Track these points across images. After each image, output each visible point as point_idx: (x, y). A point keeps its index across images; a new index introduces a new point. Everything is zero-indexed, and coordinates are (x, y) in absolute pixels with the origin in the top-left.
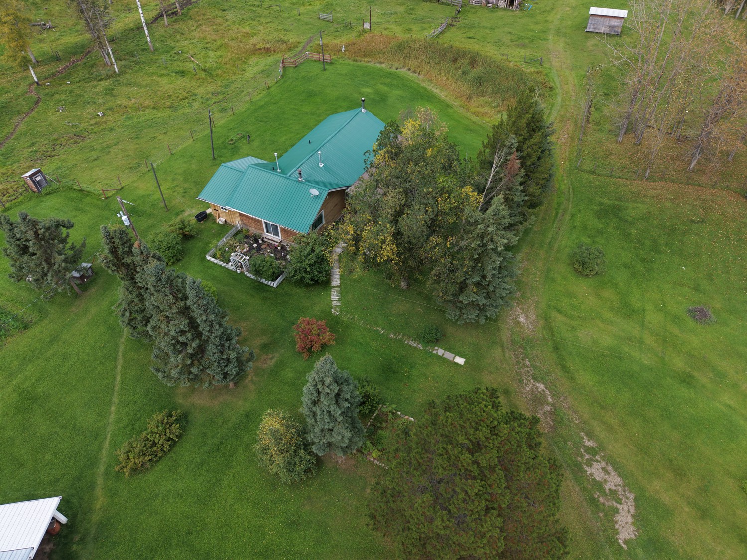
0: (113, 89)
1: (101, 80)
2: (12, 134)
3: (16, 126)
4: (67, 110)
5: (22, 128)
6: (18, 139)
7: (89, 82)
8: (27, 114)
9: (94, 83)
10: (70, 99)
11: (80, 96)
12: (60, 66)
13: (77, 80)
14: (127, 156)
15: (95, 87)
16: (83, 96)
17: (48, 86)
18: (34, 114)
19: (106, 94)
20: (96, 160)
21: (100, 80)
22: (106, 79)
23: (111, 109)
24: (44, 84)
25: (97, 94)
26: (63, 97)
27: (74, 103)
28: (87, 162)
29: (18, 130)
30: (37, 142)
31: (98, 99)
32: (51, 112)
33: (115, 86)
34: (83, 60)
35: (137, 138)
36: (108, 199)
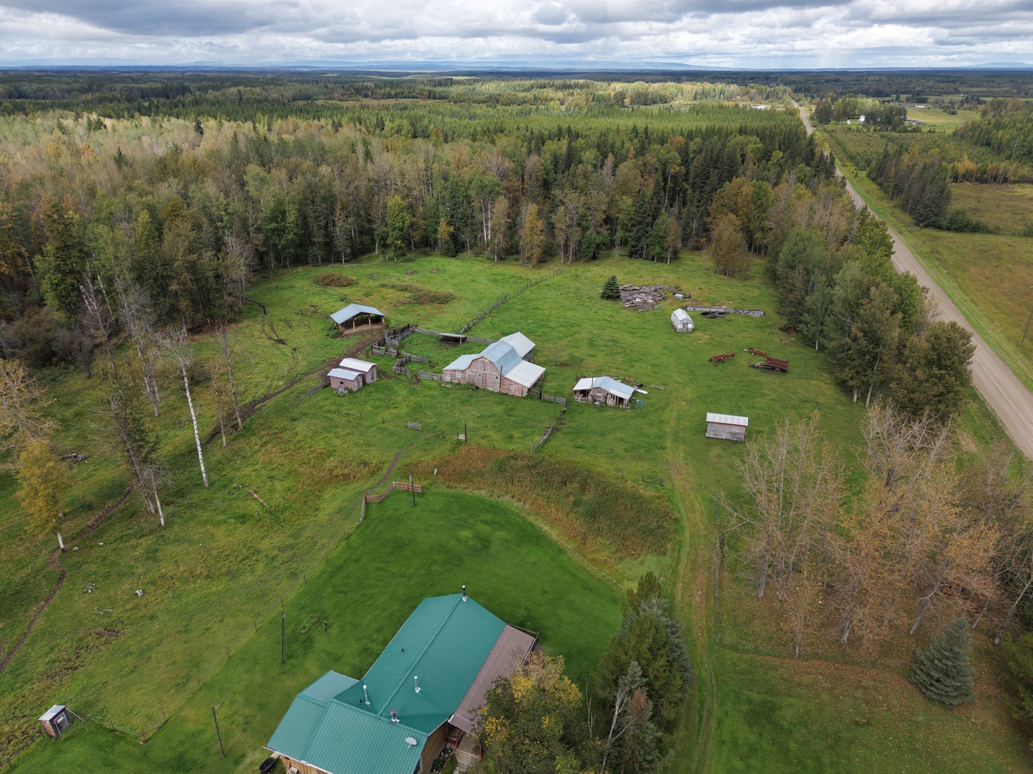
0: (156, 551)
1: (143, 536)
2: (25, 635)
3: (32, 622)
4: (97, 588)
5: (40, 623)
6: (34, 642)
7: (127, 541)
8: (47, 601)
9: (134, 542)
10: (103, 571)
11: (114, 564)
12: (91, 519)
13: (112, 539)
14: (173, 663)
15: (134, 548)
16: (119, 564)
17: (75, 551)
18: (56, 600)
19: (148, 559)
20: (132, 672)
21: (140, 538)
22: (149, 535)
23: (153, 583)
24: (71, 550)
25: (136, 560)
26: (93, 568)
27: (107, 576)
28: (121, 677)
29: (34, 628)
30: (58, 645)
31: (138, 567)
32: (77, 594)
33: (159, 545)
34: (120, 506)
35: (185, 631)
36: (148, 744)
